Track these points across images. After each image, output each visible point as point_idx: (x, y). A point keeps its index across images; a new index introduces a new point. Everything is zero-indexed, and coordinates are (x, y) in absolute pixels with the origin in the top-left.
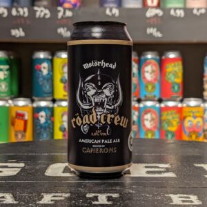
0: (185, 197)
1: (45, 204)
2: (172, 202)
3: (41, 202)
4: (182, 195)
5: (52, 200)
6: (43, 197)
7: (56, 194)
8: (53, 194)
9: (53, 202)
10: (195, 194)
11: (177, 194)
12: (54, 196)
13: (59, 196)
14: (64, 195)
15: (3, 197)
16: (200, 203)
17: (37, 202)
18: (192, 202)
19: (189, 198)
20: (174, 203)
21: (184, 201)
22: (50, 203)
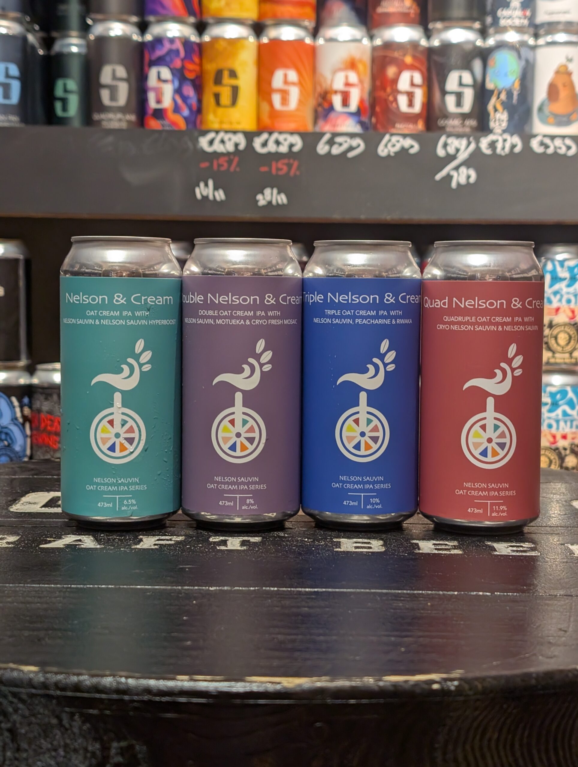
0: (365, 543)
1: (144, 549)
2: (340, 547)
3: (138, 546)
4: (360, 540)
5: (155, 545)
6: (141, 540)
7: (163, 537)
8: (157, 538)
9: (156, 547)
10: (382, 539)
11: (353, 538)
12: (158, 540)
13: (167, 540)
14: (175, 538)
15: (80, 540)
16: (383, 549)
17: (133, 547)
18: (370, 548)
19: (369, 543)
20: (342, 550)
21: (356, 547)
22: (153, 547)
